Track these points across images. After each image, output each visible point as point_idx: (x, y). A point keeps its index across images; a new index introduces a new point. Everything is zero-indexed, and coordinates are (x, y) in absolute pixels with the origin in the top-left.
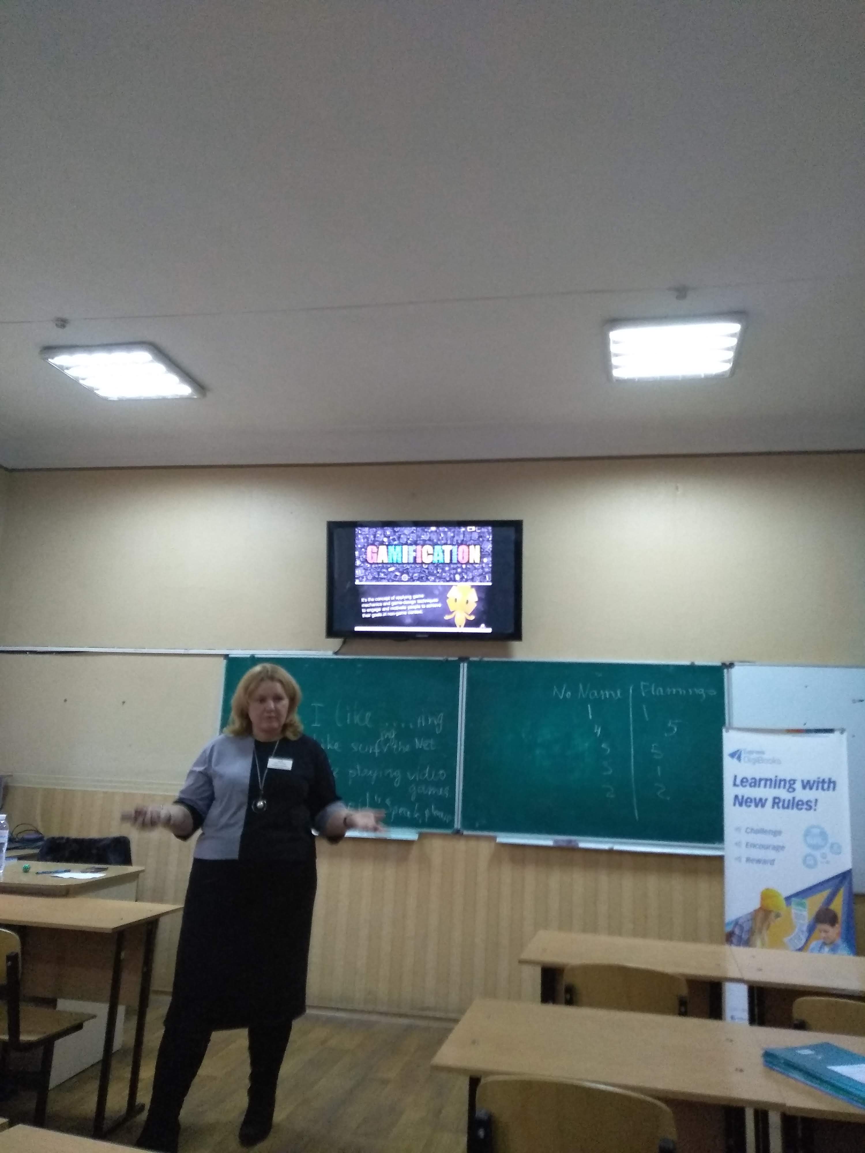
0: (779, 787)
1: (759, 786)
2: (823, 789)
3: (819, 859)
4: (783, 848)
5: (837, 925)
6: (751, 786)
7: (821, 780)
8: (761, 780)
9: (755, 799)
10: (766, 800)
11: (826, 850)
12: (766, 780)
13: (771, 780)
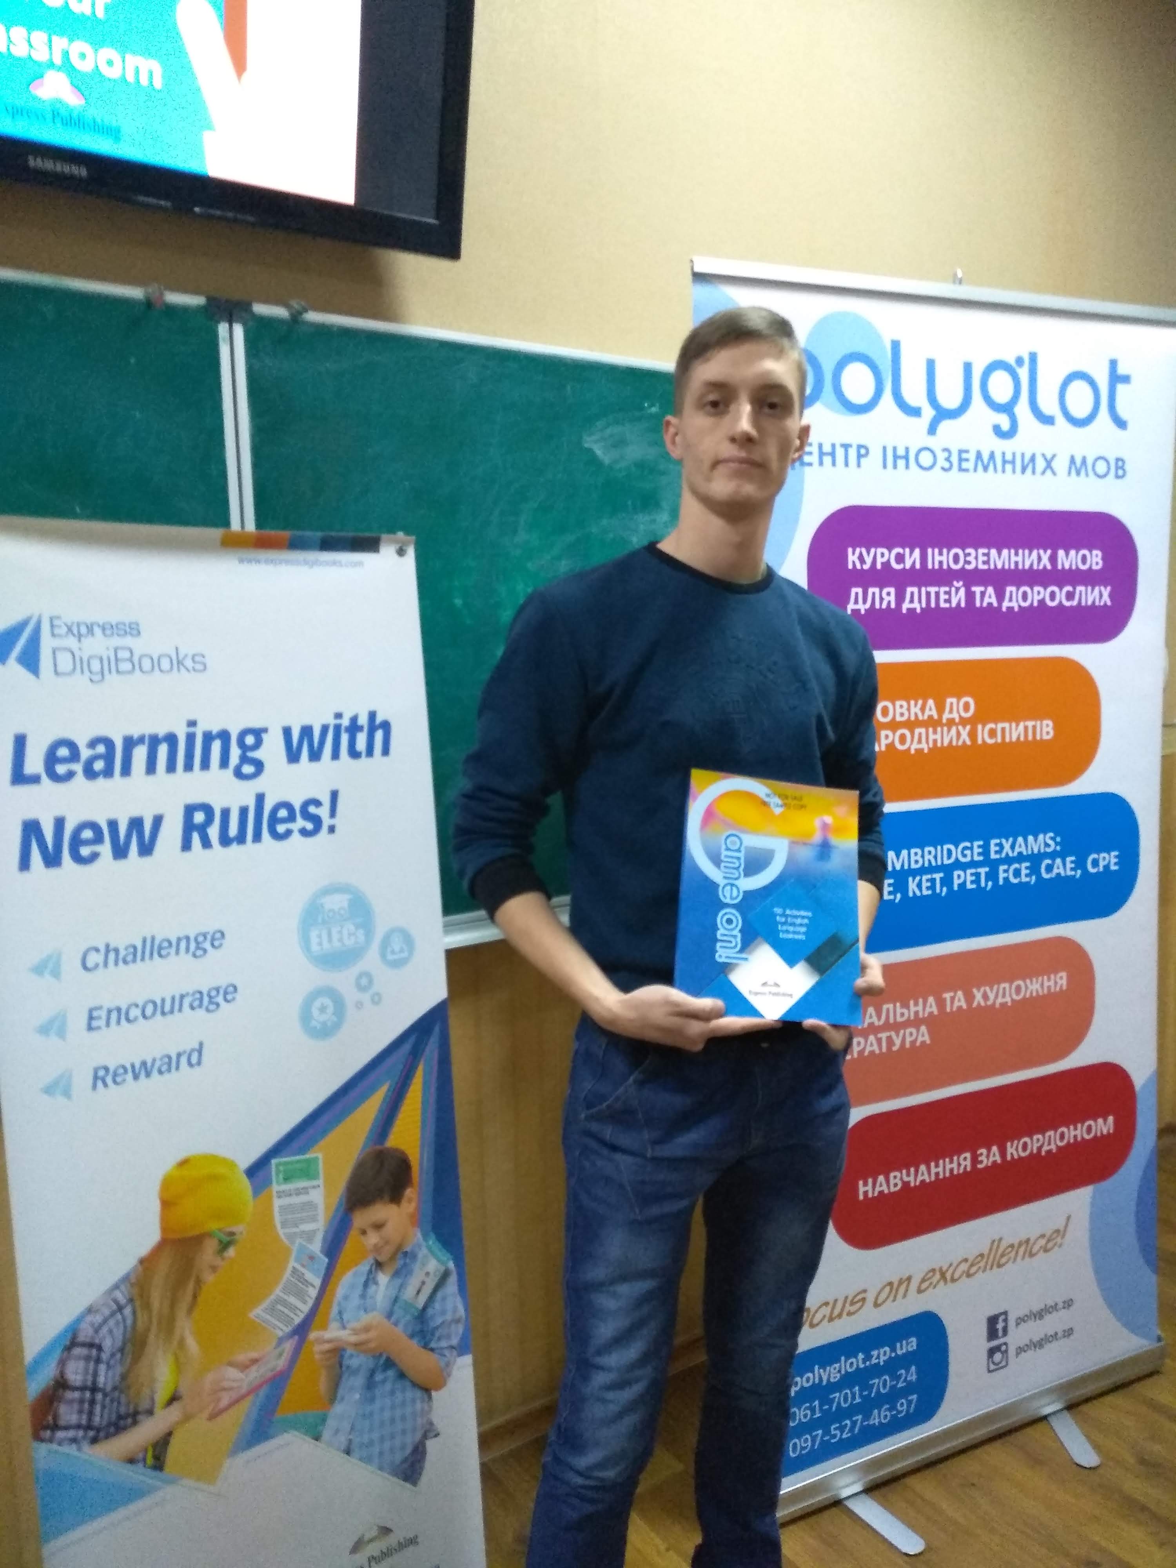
0: (205, 765)
1: (126, 770)
2: (354, 754)
3: (350, 995)
4: (229, 992)
5: (409, 1192)
6: (90, 773)
7: (345, 722)
8: (130, 743)
9: (113, 825)
10: (158, 821)
11: (371, 960)
12: (154, 742)
13: (171, 739)
